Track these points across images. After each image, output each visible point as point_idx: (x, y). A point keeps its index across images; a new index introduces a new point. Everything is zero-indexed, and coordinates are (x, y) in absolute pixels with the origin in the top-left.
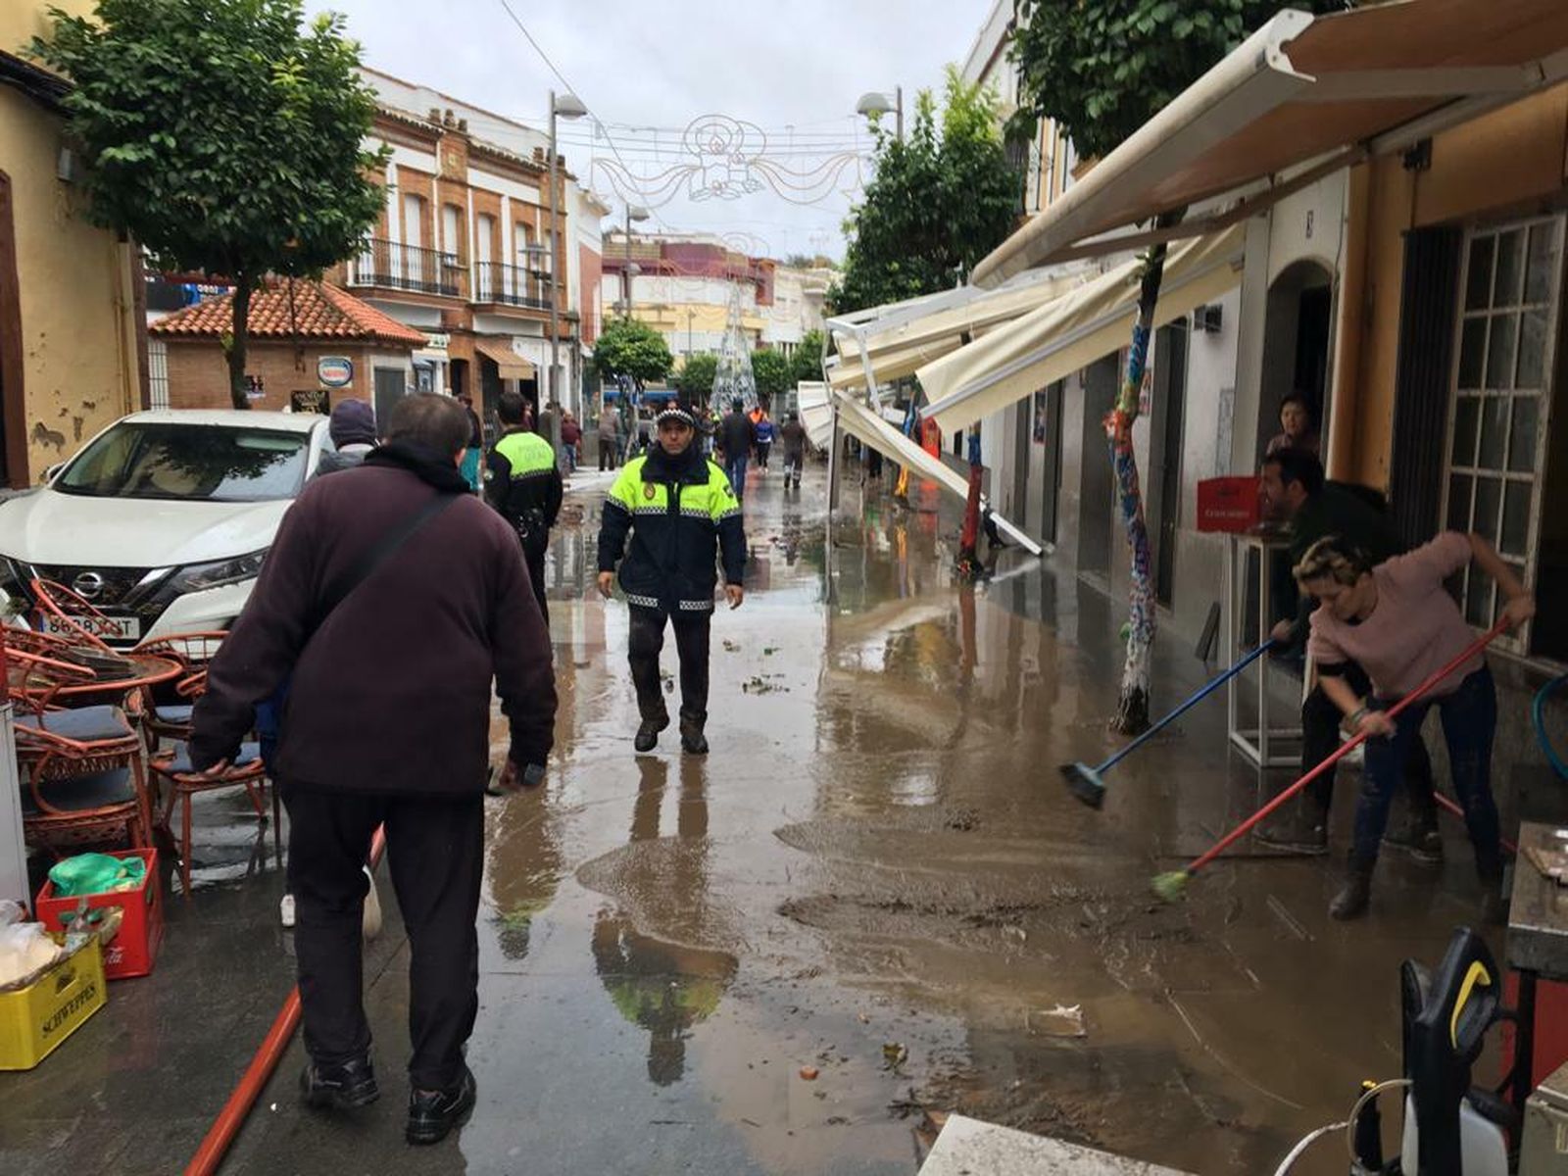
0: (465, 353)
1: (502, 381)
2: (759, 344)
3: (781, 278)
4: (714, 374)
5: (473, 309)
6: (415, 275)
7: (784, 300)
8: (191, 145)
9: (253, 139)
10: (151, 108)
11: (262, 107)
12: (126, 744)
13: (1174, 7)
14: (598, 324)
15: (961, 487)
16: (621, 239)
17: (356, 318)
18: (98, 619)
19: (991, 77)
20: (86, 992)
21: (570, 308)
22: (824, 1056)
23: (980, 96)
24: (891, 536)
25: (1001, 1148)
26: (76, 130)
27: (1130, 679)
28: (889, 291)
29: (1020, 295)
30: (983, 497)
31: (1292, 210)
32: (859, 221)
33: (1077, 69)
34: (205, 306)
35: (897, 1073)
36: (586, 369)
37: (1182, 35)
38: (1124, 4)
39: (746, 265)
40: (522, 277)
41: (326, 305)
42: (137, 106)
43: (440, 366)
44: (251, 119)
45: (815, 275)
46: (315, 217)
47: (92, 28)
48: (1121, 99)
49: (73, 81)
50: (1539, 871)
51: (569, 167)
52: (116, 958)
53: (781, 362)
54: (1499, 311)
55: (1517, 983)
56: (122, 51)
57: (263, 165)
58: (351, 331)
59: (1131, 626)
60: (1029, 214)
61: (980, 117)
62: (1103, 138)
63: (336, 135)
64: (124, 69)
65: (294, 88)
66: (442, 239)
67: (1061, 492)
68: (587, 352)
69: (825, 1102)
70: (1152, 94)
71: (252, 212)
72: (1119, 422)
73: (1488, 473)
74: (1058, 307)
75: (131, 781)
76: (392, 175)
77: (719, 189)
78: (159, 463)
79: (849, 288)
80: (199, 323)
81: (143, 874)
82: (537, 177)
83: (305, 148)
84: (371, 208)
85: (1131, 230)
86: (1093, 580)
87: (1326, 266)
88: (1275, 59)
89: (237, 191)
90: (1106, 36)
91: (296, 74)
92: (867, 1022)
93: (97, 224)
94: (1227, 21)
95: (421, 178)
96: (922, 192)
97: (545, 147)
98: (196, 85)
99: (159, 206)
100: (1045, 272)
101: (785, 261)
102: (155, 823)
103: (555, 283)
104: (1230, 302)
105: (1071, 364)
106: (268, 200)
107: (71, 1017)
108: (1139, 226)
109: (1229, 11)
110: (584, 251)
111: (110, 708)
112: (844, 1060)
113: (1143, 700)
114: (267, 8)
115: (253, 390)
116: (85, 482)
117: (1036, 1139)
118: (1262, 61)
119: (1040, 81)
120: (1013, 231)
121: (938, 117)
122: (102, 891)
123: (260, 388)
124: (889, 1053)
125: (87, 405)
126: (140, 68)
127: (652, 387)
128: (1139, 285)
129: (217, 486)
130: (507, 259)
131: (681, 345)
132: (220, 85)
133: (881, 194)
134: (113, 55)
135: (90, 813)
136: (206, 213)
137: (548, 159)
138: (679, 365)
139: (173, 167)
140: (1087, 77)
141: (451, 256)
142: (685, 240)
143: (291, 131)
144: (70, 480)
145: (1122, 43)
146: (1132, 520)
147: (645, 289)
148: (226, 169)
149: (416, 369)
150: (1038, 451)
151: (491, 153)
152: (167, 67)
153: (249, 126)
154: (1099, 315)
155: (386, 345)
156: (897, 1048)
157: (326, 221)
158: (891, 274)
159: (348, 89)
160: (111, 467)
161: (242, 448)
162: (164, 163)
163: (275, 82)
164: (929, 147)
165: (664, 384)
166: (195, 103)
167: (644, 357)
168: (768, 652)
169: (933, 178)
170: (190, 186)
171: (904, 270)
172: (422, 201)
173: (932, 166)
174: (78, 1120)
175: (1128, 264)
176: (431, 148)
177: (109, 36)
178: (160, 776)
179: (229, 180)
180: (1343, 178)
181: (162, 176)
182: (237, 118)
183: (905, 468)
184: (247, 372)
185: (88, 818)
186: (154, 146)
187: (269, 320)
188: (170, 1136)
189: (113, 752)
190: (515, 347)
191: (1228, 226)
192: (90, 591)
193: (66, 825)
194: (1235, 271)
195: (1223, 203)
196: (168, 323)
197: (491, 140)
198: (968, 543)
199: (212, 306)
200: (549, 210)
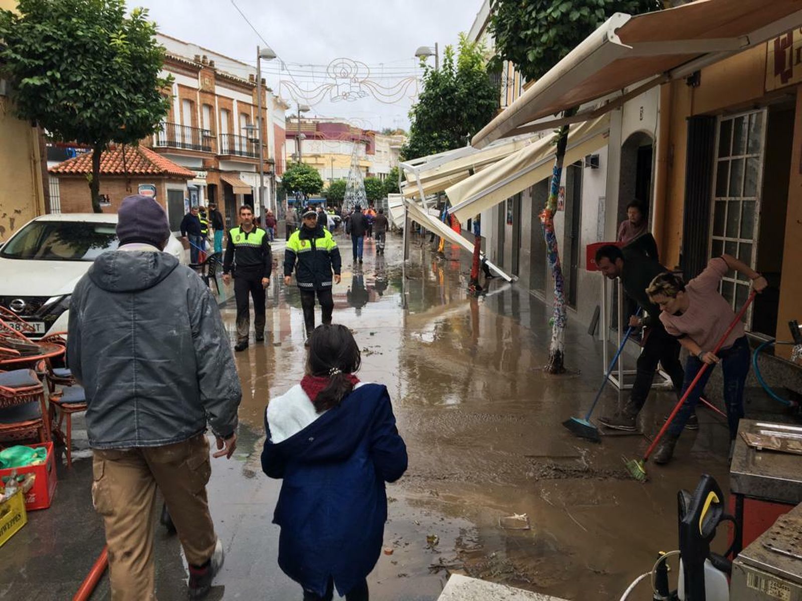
0: (215, 181)
1: (235, 195)
2: (368, 174)
3: (378, 140)
4: (345, 190)
5: (219, 158)
6: (188, 141)
7: (380, 151)
8: (68, 77)
9: (101, 73)
10: (47, 58)
11: (105, 57)
12: (36, 389)
13: (570, 4)
14: (284, 165)
15: (471, 247)
16: (296, 121)
17: (157, 164)
18: (23, 324)
19: (482, 38)
20: (16, 518)
21: (269, 157)
22: (396, 543)
23: (477, 48)
24: (436, 273)
25: (477, 590)
26: (8, 69)
27: (554, 345)
28: (432, 147)
29: (498, 150)
30: (481, 252)
31: (632, 107)
32: (416, 112)
33: (522, 36)
34: (78, 159)
35: (433, 550)
36: (278, 189)
37: (574, 19)
38: (545, 3)
39: (360, 134)
40: (244, 141)
41: (141, 157)
42: (40, 56)
43: (202, 188)
44: (100, 63)
45: (396, 139)
46: (134, 113)
47: (16, 16)
48: (544, 51)
49: (6, 44)
50: (747, 444)
51: (268, 85)
52: (32, 499)
53: (379, 184)
54: (735, 158)
55: (735, 501)
56: (31, 28)
57: (106, 87)
58: (155, 171)
59: (554, 319)
60: (502, 108)
61: (476, 59)
62: (537, 71)
63: (144, 71)
64: (32, 37)
65: (122, 46)
66: (202, 122)
67: (521, 250)
68: (279, 179)
69: (397, 566)
70: (560, 49)
71: (101, 111)
72: (547, 215)
73: (730, 239)
74: (516, 157)
75: (38, 408)
76: (175, 90)
77: (345, 95)
78: (55, 241)
79: (413, 146)
80: (75, 167)
81: (46, 456)
82: (251, 90)
83: (128, 77)
84: (163, 108)
85: (551, 118)
86: (537, 294)
87: (649, 134)
88: (612, 37)
89: (93, 100)
90: (536, 20)
91: (122, 39)
92: (418, 524)
93: (20, 117)
94: (596, 12)
95: (191, 91)
96: (448, 98)
97: (255, 74)
98: (71, 46)
99: (53, 108)
100: (511, 139)
101: (381, 131)
102: (53, 429)
103: (261, 144)
104: (603, 153)
105: (524, 185)
106: (109, 105)
107: (8, 530)
108: (556, 116)
109: (598, 6)
110: (276, 127)
111: (28, 370)
112: (407, 544)
113: (561, 357)
114: (107, 5)
115: (104, 202)
116: (16, 251)
117: (495, 585)
118: (606, 38)
119: (504, 42)
120: (495, 117)
121: (455, 59)
122: (24, 465)
123: (108, 201)
124: (430, 540)
125: (17, 211)
126: (41, 37)
127: (313, 197)
128: (556, 146)
129: (85, 253)
130: (236, 132)
131: (327, 176)
132: (84, 45)
133: (427, 99)
134: (27, 30)
135: (18, 425)
136: (77, 112)
137: (256, 80)
138: (326, 186)
139: (59, 88)
140: (527, 40)
141: (207, 131)
142: (328, 121)
143: (120, 69)
144: (7, 251)
145: (545, 23)
146: (554, 265)
147: (308, 147)
148: (87, 89)
149: (190, 190)
150: (509, 229)
151: (227, 77)
152: (55, 36)
153: (98, 67)
154: (537, 161)
155: (174, 178)
156: (433, 538)
157: (140, 115)
158: (433, 139)
159: (150, 47)
160: (29, 244)
161: (98, 233)
162: (54, 86)
163: (112, 44)
164: (451, 74)
165: (319, 196)
166: (70, 55)
167: (308, 182)
168: (372, 334)
169: (454, 90)
170: (68, 98)
171: (440, 137)
172: (192, 103)
173: (452, 84)
174: (11, 585)
175: (550, 135)
176: (196, 75)
177: (25, 20)
178: (56, 405)
179: (89, 94)
180: (657, 90)
181: (53, 93)
182: (93, 63)
183: (442, 238)
184: (100, 193)
185: (17, 427)
186: (49, 77)
187: (112, 166)
188: (60, 591)
189: (30, 394)
190: (241, 177)
191: (600, 116)
192: (19, 309)
193: (5, 432)
194: (605, 137)
195: (599, 103)
196: (59, 167)
197: (227, 71)
198: (474, 276)
199: (82, 159)
200: (257, 106)
